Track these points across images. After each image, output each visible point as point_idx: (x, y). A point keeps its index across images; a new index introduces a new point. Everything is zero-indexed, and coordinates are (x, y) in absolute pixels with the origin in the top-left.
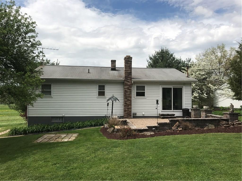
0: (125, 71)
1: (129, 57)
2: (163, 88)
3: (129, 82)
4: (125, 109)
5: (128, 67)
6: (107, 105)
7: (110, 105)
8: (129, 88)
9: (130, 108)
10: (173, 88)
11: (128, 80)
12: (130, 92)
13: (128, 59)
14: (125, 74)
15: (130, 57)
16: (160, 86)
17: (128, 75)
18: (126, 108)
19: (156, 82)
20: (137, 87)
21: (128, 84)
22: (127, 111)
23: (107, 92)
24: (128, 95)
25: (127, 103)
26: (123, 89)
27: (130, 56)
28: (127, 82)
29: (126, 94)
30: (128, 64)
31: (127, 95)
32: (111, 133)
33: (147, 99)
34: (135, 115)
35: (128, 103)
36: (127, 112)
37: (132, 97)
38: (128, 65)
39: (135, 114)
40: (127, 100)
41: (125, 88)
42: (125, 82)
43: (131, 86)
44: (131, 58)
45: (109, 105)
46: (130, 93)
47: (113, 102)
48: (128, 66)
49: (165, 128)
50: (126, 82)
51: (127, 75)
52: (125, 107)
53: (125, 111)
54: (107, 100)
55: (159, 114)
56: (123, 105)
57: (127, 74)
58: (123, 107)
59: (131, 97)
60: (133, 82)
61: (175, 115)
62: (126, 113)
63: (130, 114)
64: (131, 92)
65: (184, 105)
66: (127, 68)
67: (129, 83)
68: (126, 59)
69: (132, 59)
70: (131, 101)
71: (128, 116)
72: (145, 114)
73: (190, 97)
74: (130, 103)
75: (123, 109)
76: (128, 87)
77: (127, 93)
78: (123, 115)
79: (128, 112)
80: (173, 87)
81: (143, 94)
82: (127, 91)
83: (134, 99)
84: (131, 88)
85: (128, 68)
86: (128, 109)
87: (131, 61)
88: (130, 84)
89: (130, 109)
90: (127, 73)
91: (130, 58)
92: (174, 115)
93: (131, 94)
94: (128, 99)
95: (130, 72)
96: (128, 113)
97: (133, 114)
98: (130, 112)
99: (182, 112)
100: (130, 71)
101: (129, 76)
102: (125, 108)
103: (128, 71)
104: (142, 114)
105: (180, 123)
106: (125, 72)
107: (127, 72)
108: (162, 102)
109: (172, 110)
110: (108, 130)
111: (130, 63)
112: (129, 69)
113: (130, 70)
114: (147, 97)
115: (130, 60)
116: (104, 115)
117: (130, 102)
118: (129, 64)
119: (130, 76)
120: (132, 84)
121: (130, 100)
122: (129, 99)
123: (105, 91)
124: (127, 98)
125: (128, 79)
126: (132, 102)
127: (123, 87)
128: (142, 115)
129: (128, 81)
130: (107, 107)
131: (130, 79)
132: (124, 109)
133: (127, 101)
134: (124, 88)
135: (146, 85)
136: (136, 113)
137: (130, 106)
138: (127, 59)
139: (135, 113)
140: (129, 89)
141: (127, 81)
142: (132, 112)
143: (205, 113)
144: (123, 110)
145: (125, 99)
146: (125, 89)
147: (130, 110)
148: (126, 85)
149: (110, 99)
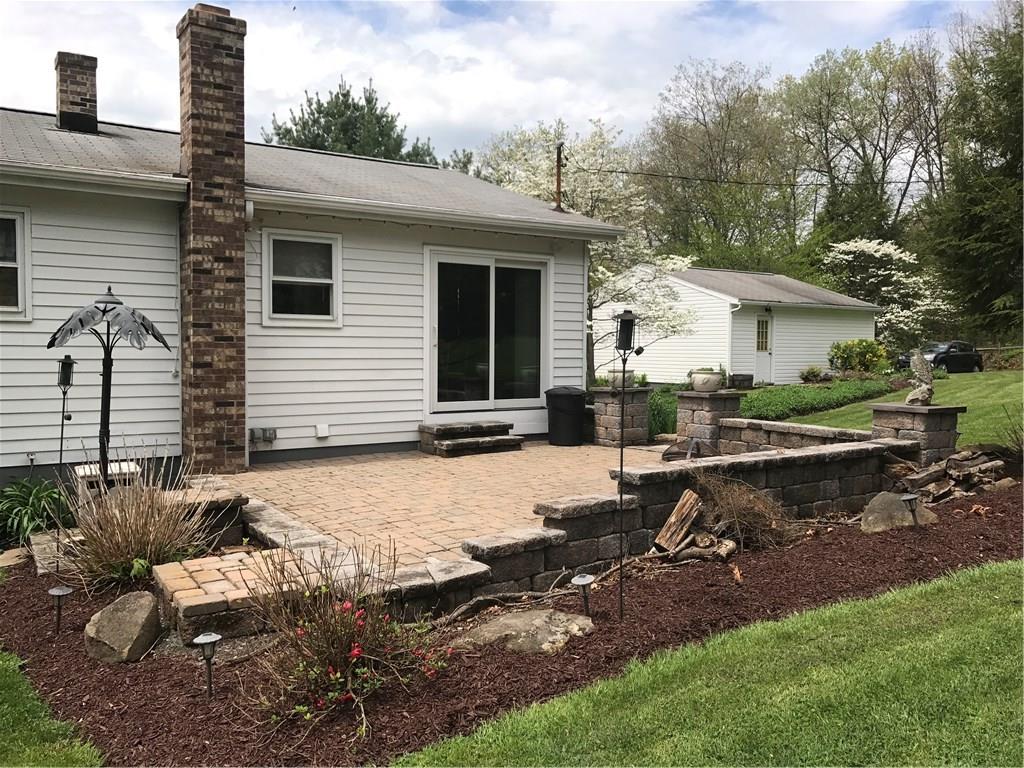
0: (194, 116)
1: (219, 19)
2: (442, 267)
3: (227, 207)
4: (195, 405)
5: (218, 93)
6: (55, 379)
7: (87, 375)
8: (225, 248)
9: (235, 397)
10: (496, 268)
11: (218, 192)
12: (229, 280)
13: (217, 34)
14: (195, 143)
15: (233, 21)
16: (427, 250)
17: (217, 153)
18: (206, 398)
19: (408, 226)
20: (279, 246)
21: (221, 220)
22: (210, 418)
23: (40, 273)
24: (218, 300)
25: (208, 359)
26: (174, 254)
27: (228, 12)
28: (209, 205)
29: (200, 292)
30: (213, 67)
31: (209, 299)
32: (133, 659)
33: (347, 332)
34: (262, 447)
35: (219, 358)
36: (209, 428)
37: (249, 318)
38: (218, 77)
39: (269, 436)
40: (209, 339)
41: (197, 251)
42: (192, 203)
43: (236, 234)
44: (239, 29)
45: (75, 379)
46: (232, 286)
47: (108, 350)
48: (218, 86)
49: (605, 543)
50: (200, 204)
51: (208, 151)
52: (199, 391)
53: (192, 419)
54: (48, 339)
55: (422, 430)
56: (176, 376)
57: (207, 145)
58: (177, 391)
59: (241, 320)
60: (250, 207)
61: (511, 426)
62: (206, 437)
63: (238, 443)
64: (243, 280)
65: (551, 367)
66: (207, 97)
67: (221, 216)
68: (196, 29)
69: (242, 36)
70: (238, 343)
71: (216, 456)
72: (335, 431)
73: (578, 326)
74: (231, 358)
75: (177, 403)
76: (215, 239)
77: (212, 288)
78: (178, 451)
79: (223, 424)
80: (497, 261)
81: (316, 301)
82: (209, 272)
83: (258, 330)
84: (240, 254)
85: (219, 100)
86: (218, 404)
87: (241, 51)
88: (230, 220)
89: (232, 404)
90: (208, 138)
91: (231, 28)
92: (504, 429)
93: (242, 293)
94: (222, 332)
95: (229, 134)
96: (219, 431)
97: (253, 440)
98: (236, 423)
99: (546, 411)
100: (229, 121)
101: (227, 161)
102: (197, 399)
103: (216, 126)
104: (311, 432)
105: (703, 494)
106: (195, 130)
107: (208, 131)
108: (437, 349)
109: (491, 403)
110: (90, 630)
111: (228, 61)
112: (220, 106)
113: (229, 115)
114: (350, 321)
115: (228, 41)
116: (20, 461)
117: (230, 352)
118: (221, 67)
119: (232, 162)
120: (244, 225)
121: (231, 338)
122: (228, 329)
123: (18, 265)
124: (210, 326)
125: (218, 180)
126: (249, 354)
127: (174, 243)
128: (312, 444)
129: (218, 200)
130: (58, 392)
131: (230, 187)
132: (184, 402)
133: (208, 344)
134: (184, 252)
135: (339, 237)
136: (274, 430)
137: (232, 385)
138: (205, 31)
139: (264, 430)
140: (229, 260)
141: (207, 199)
142: (249, 424)
143: (708, 415)
144: (178, 416)
145: (195, 334)
146: (192, 258)
147: (233, 411)
148: (205, 225)
149: (82, 322)
